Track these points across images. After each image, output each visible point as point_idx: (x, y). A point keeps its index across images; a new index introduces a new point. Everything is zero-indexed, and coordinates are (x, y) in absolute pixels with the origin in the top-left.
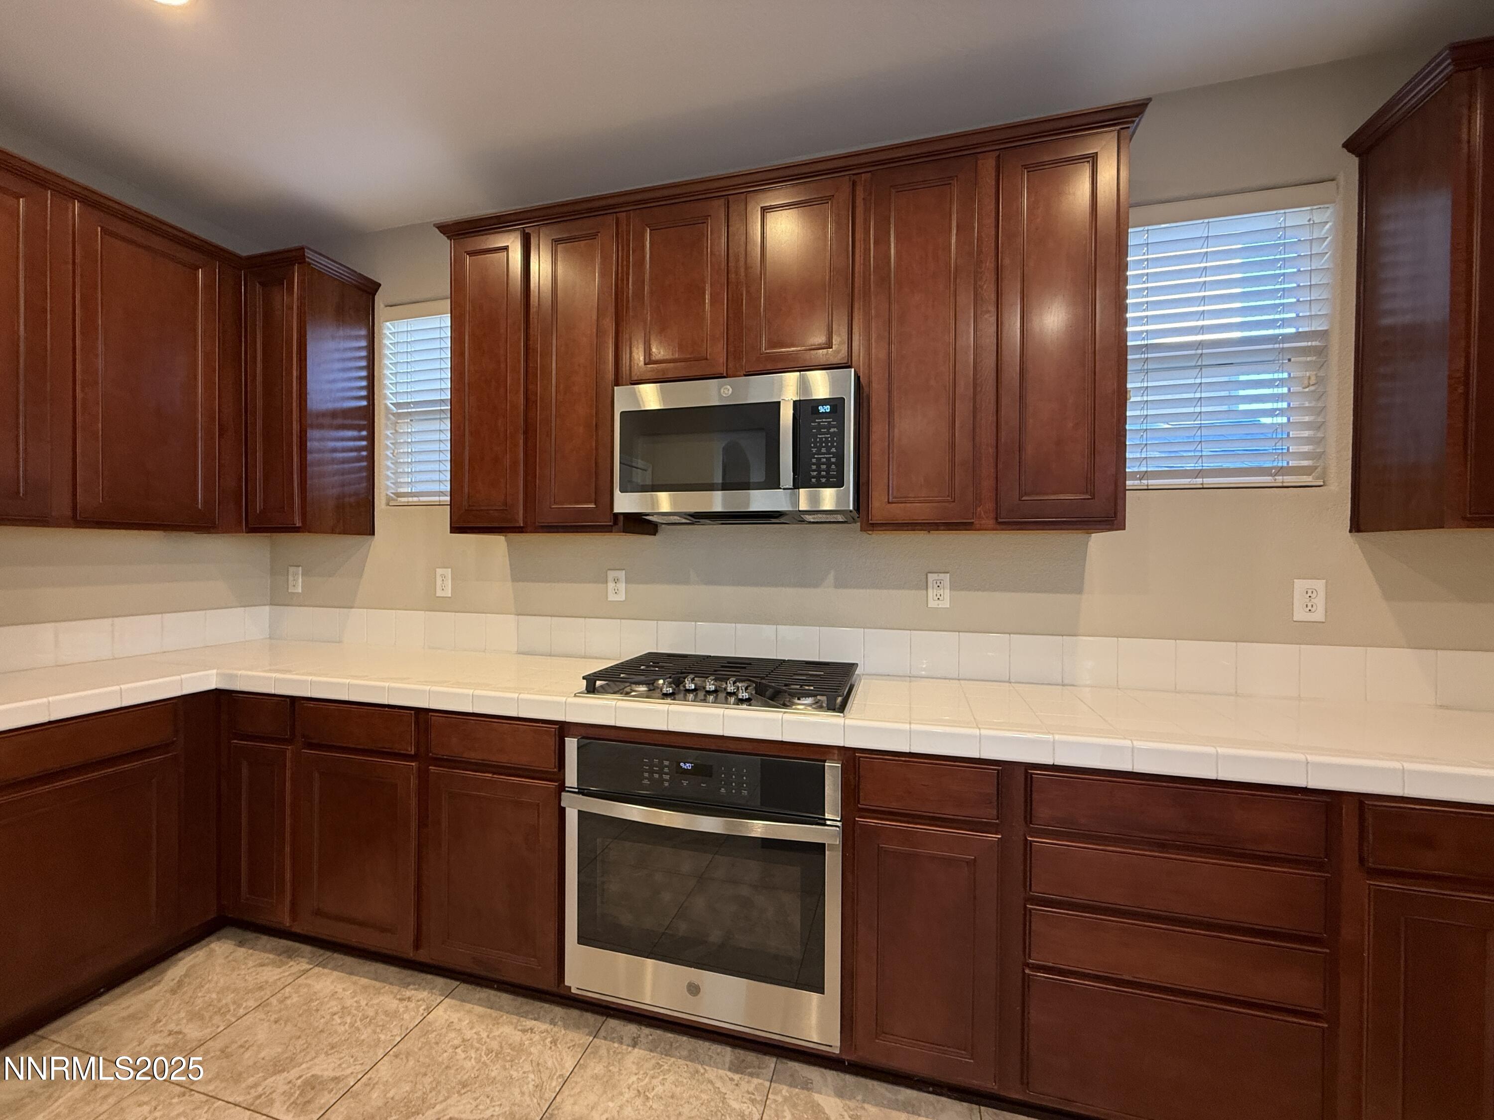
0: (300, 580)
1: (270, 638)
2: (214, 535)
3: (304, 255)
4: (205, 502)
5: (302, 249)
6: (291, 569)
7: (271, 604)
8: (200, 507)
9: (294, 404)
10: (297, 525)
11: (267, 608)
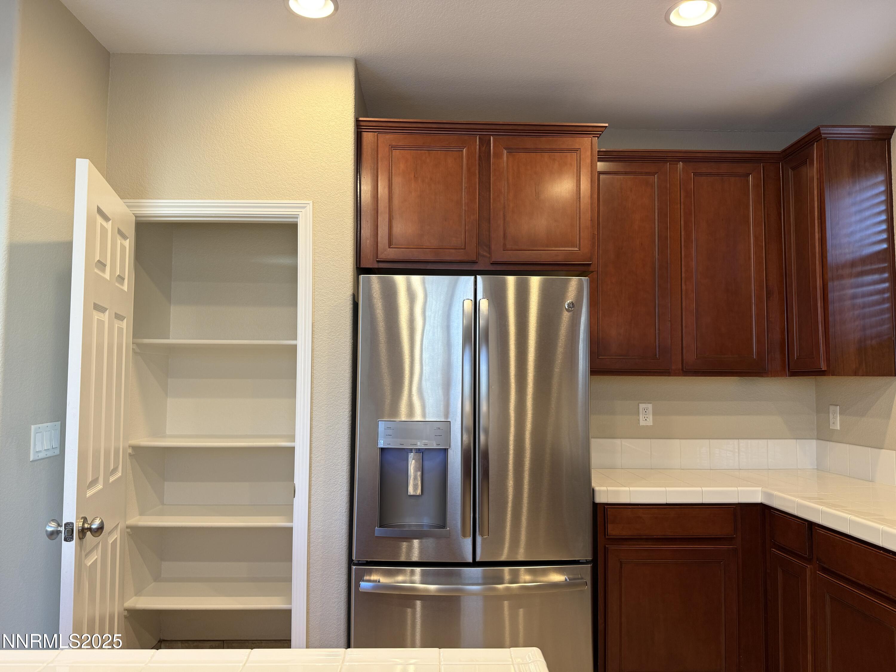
0: (838, 418)
1: (817, 469)
2: (766, 378)
3: (820, 133)
4: (758, 353)
5: (818, 129)
6: (832, 408)
7: (818, 439)
8: (755, 357)
9: (817, 262)
10: (823, 369)
11: (814, 442)
